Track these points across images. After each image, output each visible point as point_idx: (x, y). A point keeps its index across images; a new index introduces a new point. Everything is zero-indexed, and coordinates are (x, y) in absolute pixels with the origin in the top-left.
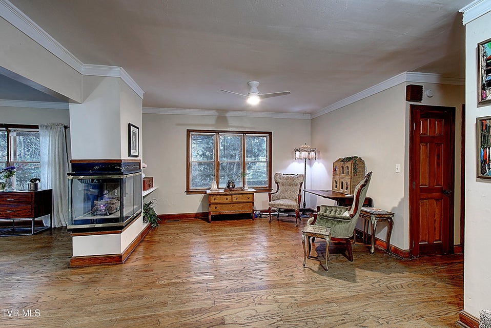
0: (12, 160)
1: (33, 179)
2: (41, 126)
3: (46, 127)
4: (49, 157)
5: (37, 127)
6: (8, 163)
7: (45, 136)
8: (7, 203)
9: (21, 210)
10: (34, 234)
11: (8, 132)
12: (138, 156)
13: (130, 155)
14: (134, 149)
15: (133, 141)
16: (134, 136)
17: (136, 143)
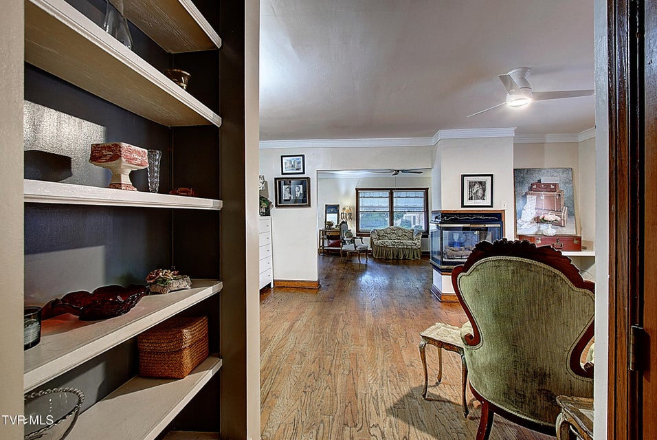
12: (491, 206)
13: (463, 206)
14: (478, 199)
15: (475, 191)
16: (477, 186)
17: (484, 192)
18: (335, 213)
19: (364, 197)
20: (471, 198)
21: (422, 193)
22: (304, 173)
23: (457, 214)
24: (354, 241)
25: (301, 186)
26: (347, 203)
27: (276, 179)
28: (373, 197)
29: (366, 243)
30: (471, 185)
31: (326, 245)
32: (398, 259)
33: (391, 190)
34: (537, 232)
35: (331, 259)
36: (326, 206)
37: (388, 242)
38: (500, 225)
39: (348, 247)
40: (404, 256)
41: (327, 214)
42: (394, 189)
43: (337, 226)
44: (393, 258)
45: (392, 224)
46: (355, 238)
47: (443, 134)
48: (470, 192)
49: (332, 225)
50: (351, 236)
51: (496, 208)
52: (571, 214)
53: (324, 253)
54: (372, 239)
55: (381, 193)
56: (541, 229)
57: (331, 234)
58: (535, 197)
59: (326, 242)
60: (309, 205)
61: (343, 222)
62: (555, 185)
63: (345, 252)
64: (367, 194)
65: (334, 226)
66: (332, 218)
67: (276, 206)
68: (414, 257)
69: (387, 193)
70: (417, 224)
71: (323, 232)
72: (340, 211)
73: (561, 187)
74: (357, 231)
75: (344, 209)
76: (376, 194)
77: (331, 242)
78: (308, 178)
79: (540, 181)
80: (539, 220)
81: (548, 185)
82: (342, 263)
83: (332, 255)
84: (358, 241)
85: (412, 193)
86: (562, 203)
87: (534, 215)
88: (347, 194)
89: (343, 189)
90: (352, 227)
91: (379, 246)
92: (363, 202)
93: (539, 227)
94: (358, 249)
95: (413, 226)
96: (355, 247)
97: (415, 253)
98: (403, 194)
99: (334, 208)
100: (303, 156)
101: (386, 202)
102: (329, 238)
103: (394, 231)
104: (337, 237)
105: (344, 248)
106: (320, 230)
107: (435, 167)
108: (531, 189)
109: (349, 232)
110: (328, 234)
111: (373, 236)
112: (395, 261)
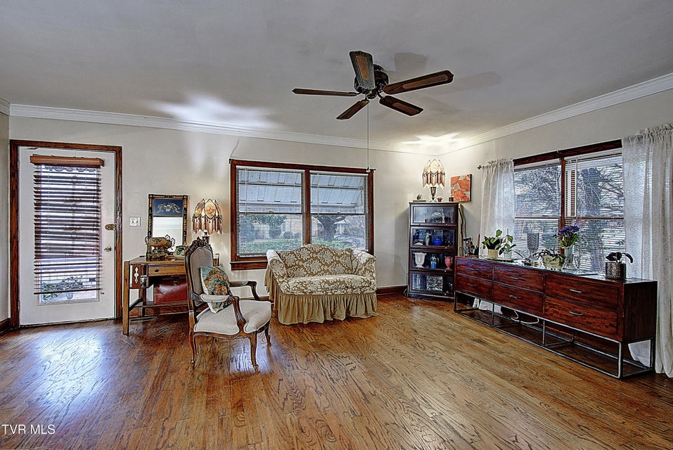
0: (569, 215)
1: (614, 254)
2: (625, 140)
3: (640, 138)
4: (646, 206)
5: (617, 144)
6: (562, 221)
7: (637, 160)
8: (569, 296)
9: (594, 317)
10: (622, 378)
11: (563, 164)
18: (178, 215)
19: (249, 182)
21: (358, 180)
32: (336, 322)
33: (307, 169)
36: (152, 197)
39: (214, 323)
41: (154, 219)
42: (313, 168)
43: (180, 249)
44: (325, 321)
49: (169, 244)
57: (164, 271)
59: (150, 291)
65: (173, 250)
66: (167, 227)
72: (192, 211)
74: (234, 256)
75: (201, 206)
76: (272, 176)
77: (164, 290)
85: (339, 179)
88: (208, 170)
89: (198, 158)
90: (220, 249)
91: (292, 294)
92: (245, 194)
94: (249, 329)
97: (369, 303)
99: (177, 204)
102: (157, 282)
103: (314, 255)
110: (153, 272)
112: (330, 327)
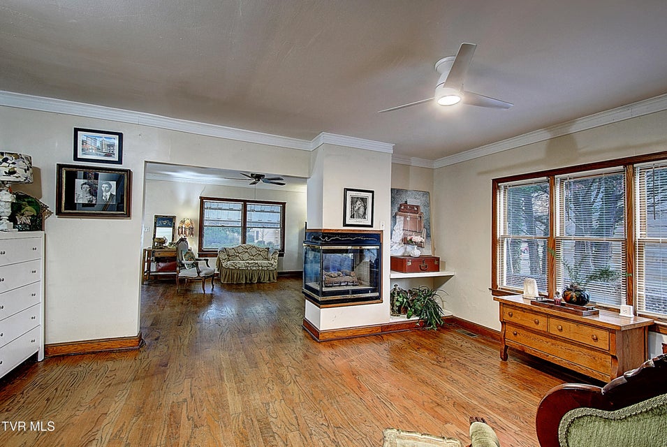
12: (371, 226)
13: (345, 225)
14: (359, 217)
15: (357, 208)
16: (359, 202)
17: (365, 210)
18: (170, 226)
19: (210, 208)
20: (352, 216)
22: (120, 162)
23: (338, 234)
24: (197, 264)
25: (114, 184)
26: (187, 214)
27: (60, 167)
28: (220, 209)
29: (212, 266)
30: (354, 201)
31: (153, 268)
32: (252, 283)
33: (245, 202)
34: (404, 253)
35: (161, 289)
36: (156, 217)
37: (241, 264)
38: (378, 247)
39: (187, 272)
40: (259, 279)
41: (157, 228)
42: (249, 201)
43: (171, 244)
44: (246, 283)
45: (244, 242)
46: (197, 260)
47: (326, 138)
48: (353, 209)
49: (164, 242)
50: (192, 258)
51: (376, 228)
52: (428, 236)
53: (150, 281)
54: (219, 260)
55: (232, 205)
56: (408, 250)
57: (162, 255)
58: (402, 218)
59: (153, 265)
60: (128, 215)
61: (182, 240)
62: (417, 207)
63: (182, 280)
64: (215, 204)
65: (167, 244)
66: (164, 233)
67: (59, 213)
68: (269, 280)
69: (239, 206)
70: (260, 239)
71: (149, 253)
72: (177, 225)
73: (422, 209)
74: (200, 249)
75: (183, 222)
77: (162, 265)
78: (129, 172)
79: (406, 202)
80: (406, 241)
81: (412, 207)
82: (179, 294)
83: (163, 282)
84: (202, 264)
86: (422, 225)
87: (401, 237)
88: (188, 202)
89: (182, 196)
90: (193, 245)
91: (228, 268)
92: (209, 215)
93: (406, 248)
94: (202, 275)
95: (256, 241)
96: (199, 273)
97: (271, 276)
98: (258, 207)
99: (169, 221)
100: (120, 135)
101: (237, 216)
102: (158, 260)
103: (246, 250)
104: (174, 259)
105: (182, 274)
106: (145, 250)
107: (314, 176)
108: (399, 210)
109: (189, 252)
110: (157, 255)
111: (222, 256)
112: (248, 286)
